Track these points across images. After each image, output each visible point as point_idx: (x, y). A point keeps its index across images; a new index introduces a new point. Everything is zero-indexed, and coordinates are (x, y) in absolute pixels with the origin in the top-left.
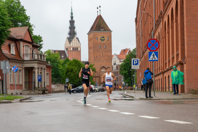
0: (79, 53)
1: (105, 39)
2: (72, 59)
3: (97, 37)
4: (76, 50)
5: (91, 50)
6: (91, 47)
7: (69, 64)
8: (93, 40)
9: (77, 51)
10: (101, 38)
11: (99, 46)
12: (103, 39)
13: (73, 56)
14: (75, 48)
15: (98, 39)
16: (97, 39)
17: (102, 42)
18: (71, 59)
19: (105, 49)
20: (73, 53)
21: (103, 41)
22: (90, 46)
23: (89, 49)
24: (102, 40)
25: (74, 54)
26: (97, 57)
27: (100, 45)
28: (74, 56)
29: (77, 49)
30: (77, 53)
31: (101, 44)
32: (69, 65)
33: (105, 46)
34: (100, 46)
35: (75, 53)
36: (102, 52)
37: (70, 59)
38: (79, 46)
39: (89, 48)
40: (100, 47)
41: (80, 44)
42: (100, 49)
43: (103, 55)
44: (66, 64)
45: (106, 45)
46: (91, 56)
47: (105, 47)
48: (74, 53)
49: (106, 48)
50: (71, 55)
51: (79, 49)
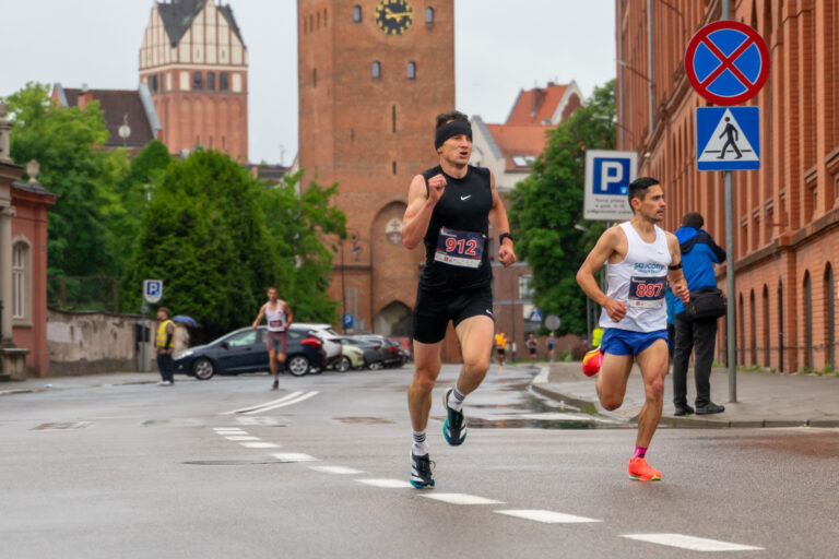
0: (236, 107)
1: (411, 15)
2: (186, 152)
3: (359, 7)
4: (213, 88)
5: (313, 91)
6: (315, 71)
7: (167, 181)
8: (330, 21)
9: (222, 95)
10: (383, 13)
11: (369, 67)
12: (398, 17)
13: (198, 130)
14: (212, 74)
15: (366, 21)
16: (360, 20)
17: (394, 39)
18: (180, 148)
19: (410, 88)
20: (198, 106)
21: (399, 32)
22: (311, 63)
23: (301, 86)
24: (391, 24)
25: (205, 114)
26: (353, 136)
27: (376, 58)
28: (205, 126)
29: (225, 80)
30: (223, 106)
31: (387, 48)
32: (170, 186)
33: (410, 67)
34: (376, 67)
35: (210, 106)
36: (392, 103)
37: (172, 150)
38: (237, 59)
39: (300, 77)
40: (375, 72)
41: (244, 48)
42: (378, 87)
43: (399, 126)
44: (147, 181)
45: (417, 58)
46: (317, 131)
47: (410, 73)
48: (204, 107)
49: (414, 78)
50: (180, 125)
51: (236, 86)
